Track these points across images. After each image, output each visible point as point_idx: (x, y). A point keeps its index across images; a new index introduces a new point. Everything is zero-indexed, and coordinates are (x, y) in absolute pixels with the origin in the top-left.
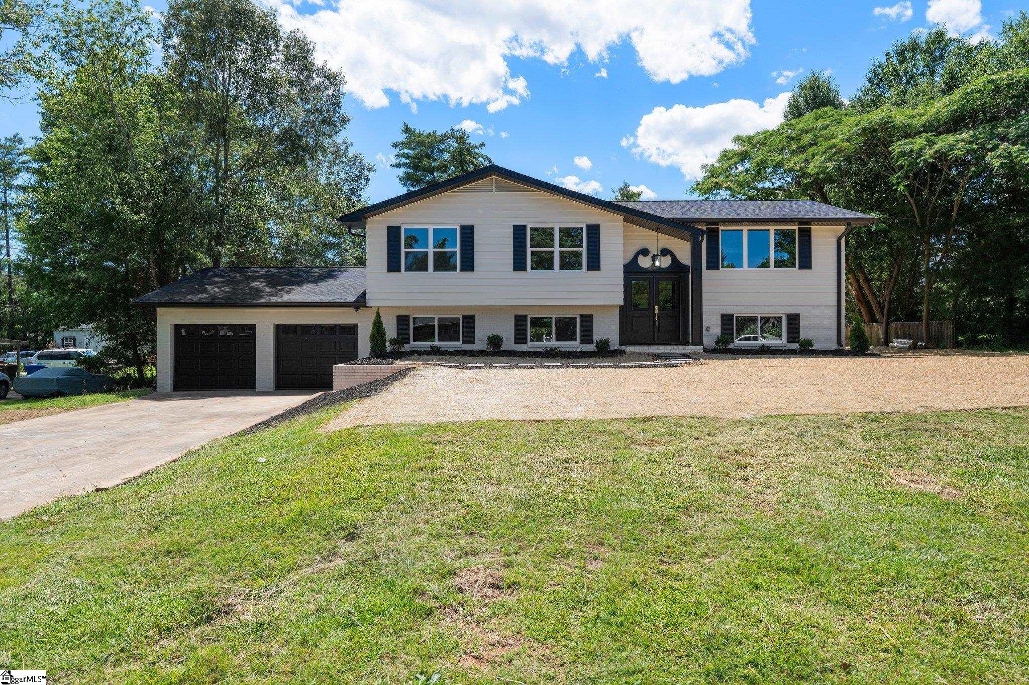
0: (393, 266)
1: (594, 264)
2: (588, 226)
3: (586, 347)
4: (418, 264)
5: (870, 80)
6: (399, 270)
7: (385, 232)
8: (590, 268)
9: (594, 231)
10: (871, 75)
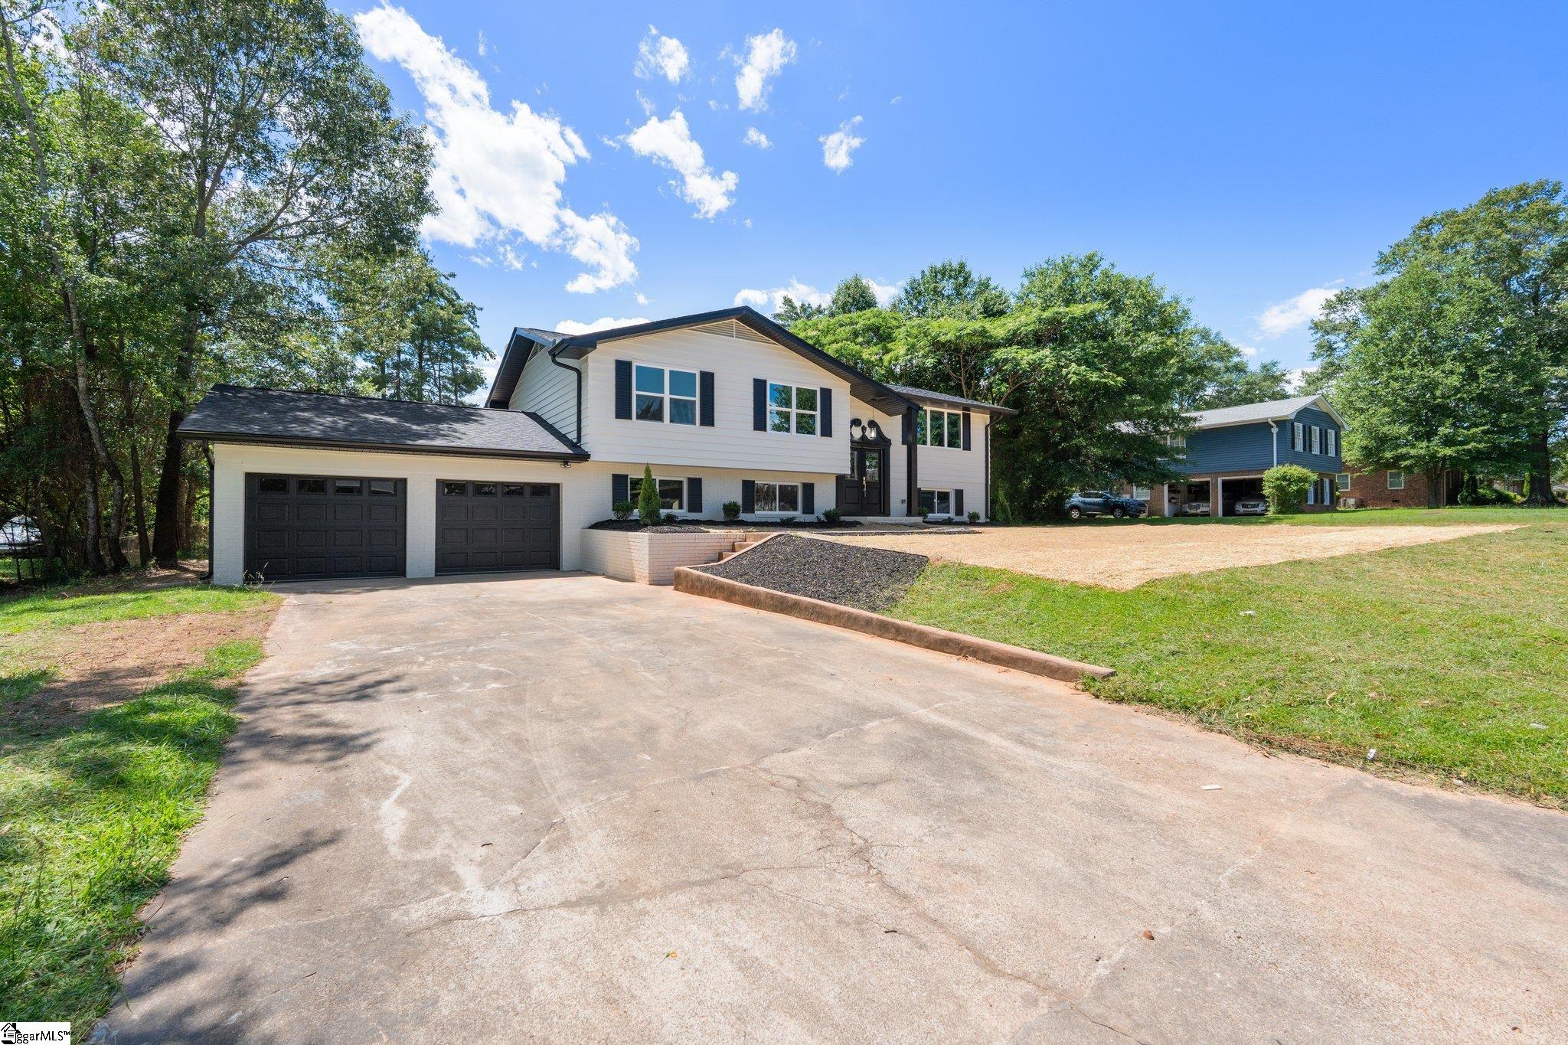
0: (623, 411)
1: (827, 431)
2: (822, 390)
3: (808, 518)
4: (651, 412)
5: (907, 292)
6: (629, 417)
7: (613, 366)
8: (823, 434)
9: (826, 394)
10: (908, 288)
